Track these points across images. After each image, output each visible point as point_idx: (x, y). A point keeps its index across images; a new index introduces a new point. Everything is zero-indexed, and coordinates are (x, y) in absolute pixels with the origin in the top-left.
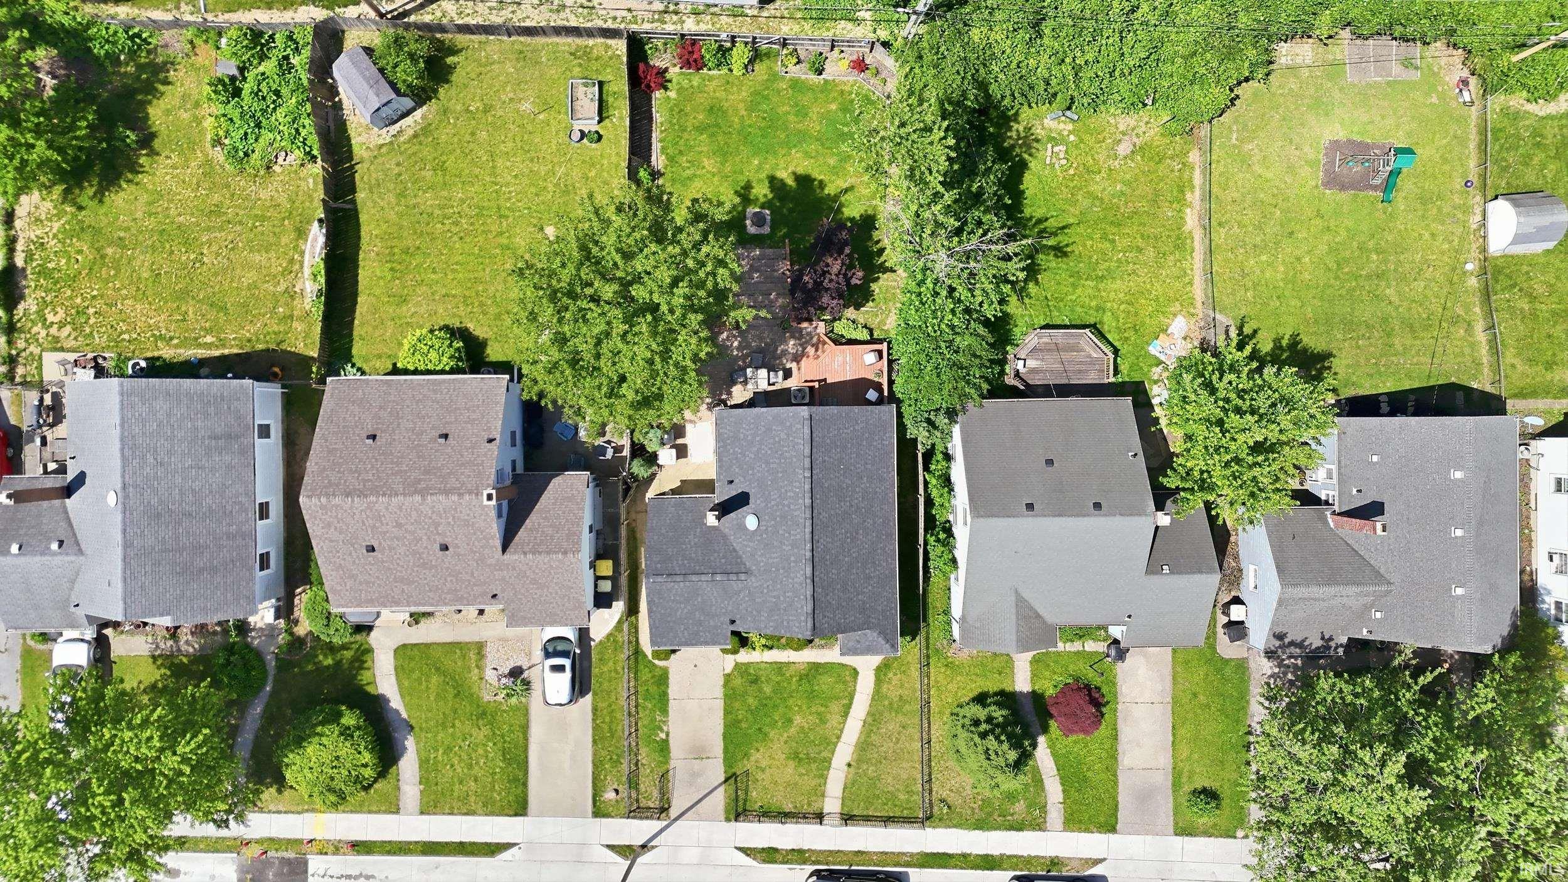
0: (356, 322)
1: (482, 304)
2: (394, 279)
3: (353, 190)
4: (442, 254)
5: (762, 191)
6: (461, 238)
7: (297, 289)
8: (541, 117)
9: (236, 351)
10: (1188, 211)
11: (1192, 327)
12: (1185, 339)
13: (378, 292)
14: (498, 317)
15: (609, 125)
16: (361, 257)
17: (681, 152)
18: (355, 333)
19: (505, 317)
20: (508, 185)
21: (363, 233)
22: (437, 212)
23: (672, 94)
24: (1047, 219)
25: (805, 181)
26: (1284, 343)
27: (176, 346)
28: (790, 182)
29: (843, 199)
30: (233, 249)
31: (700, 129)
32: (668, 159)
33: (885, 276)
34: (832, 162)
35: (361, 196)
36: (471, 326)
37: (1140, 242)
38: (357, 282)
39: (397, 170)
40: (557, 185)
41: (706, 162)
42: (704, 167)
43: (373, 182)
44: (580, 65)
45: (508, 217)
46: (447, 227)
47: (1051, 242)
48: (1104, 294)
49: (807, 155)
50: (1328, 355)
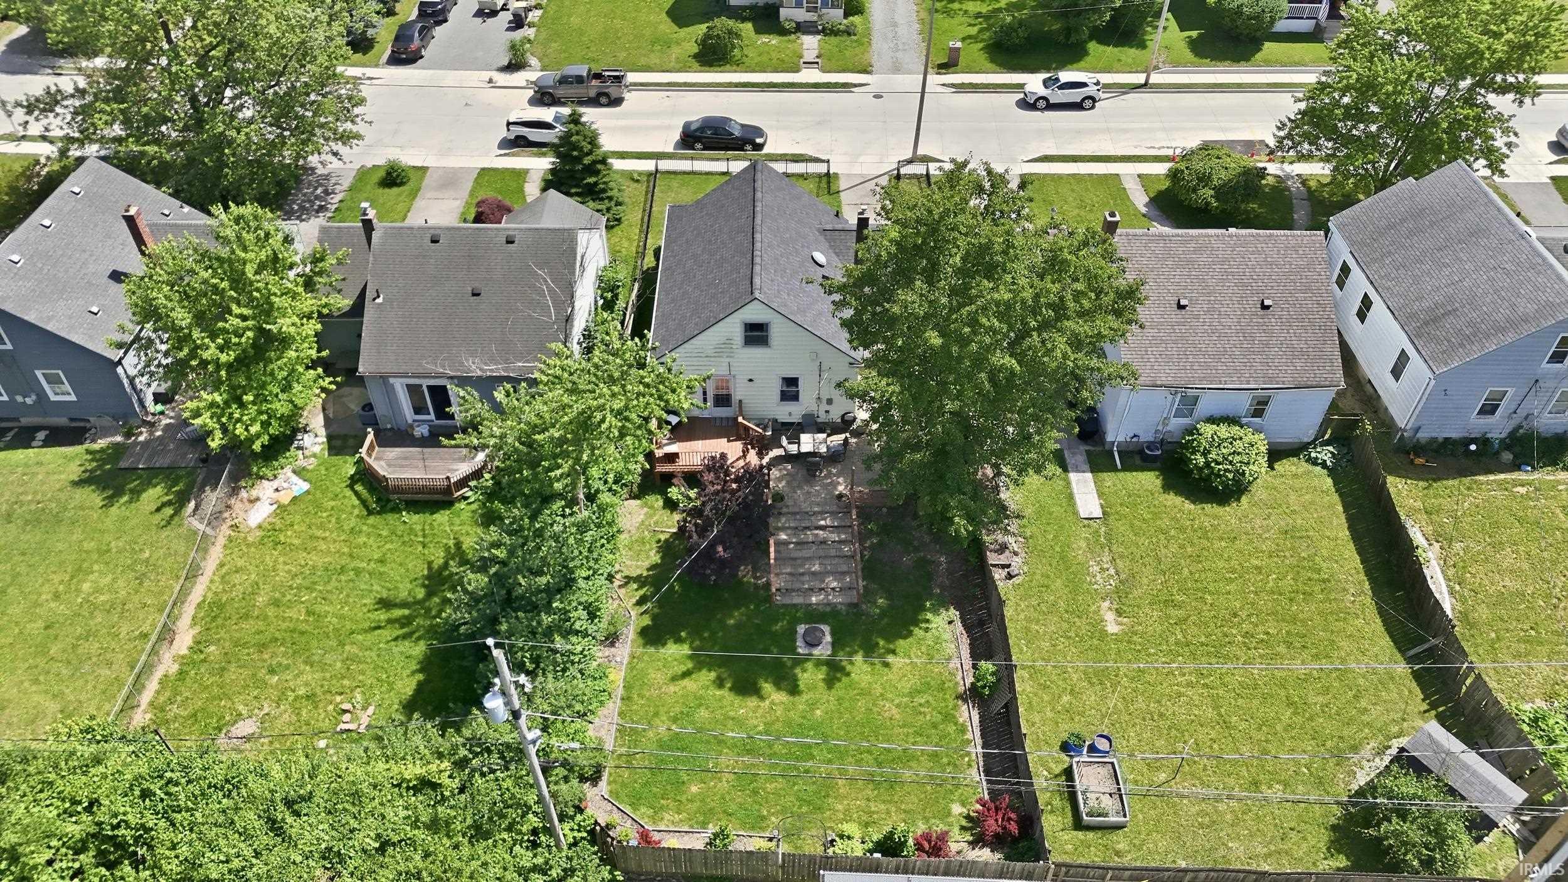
0: (1340, 508)
1: (1182, 530)
2: (1310, 558)
3: (1417, 676)
4: (1256, 593)
5: (810, 676)
6: (1235, 615)
7: (1437, 546)
8: (1163, 776)
9: (1481, 478)
10: (184, 651)
11: (241, 514)
12: (258, 499)
13: (1325, 542)
14: (1156, 516)
15: (1053, 766)
16: (1367, 585)
17: (935, 726)
18: (1336, 498)
19: (1147, 516)
20: (1190, 684)
21: (1378, 620)
22: (1282, 649)
23: (957, 809)
24: (396, 639)
25: (746, 687)
26: (125, 498)
27: (1559, 482)
28: (767, 687)
29: (690, 665)
30: (1549, 596)
31: (907, 758)
32: (954, 717)
33: (639, 572)
34: (703, 713)
35: (1402, 668)
36: (1188, 506)
37: (271, 612)
38: (1359, 553)
39: (1363, 703)
40: (1114, 686)
41: (894, 711)
42: (898, 706)
43: (1392, 686)
44: (1118, 853)
45: (1176, 644)
46: (1260, 628)
47: (398, 613)
48: (346, 550)
49: (739, 722)
50: (79, 483)
